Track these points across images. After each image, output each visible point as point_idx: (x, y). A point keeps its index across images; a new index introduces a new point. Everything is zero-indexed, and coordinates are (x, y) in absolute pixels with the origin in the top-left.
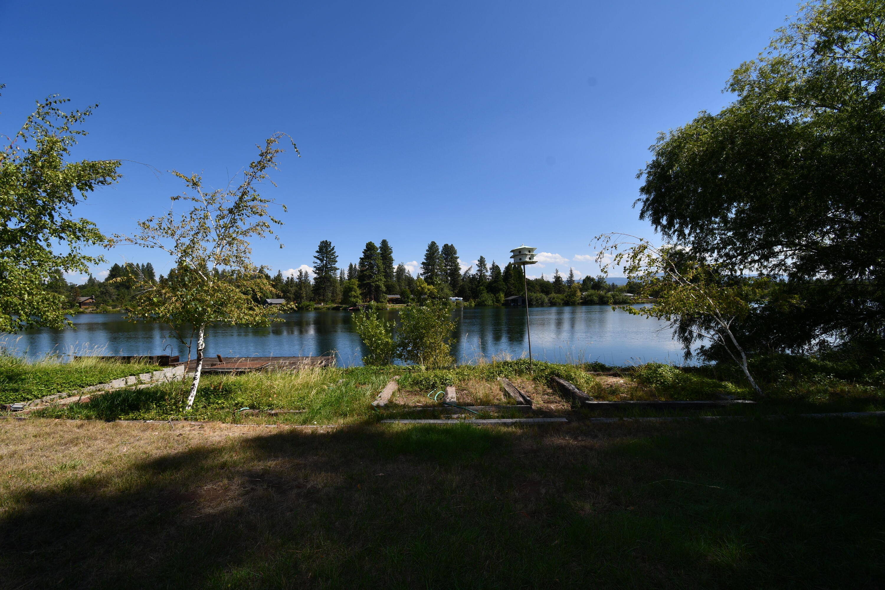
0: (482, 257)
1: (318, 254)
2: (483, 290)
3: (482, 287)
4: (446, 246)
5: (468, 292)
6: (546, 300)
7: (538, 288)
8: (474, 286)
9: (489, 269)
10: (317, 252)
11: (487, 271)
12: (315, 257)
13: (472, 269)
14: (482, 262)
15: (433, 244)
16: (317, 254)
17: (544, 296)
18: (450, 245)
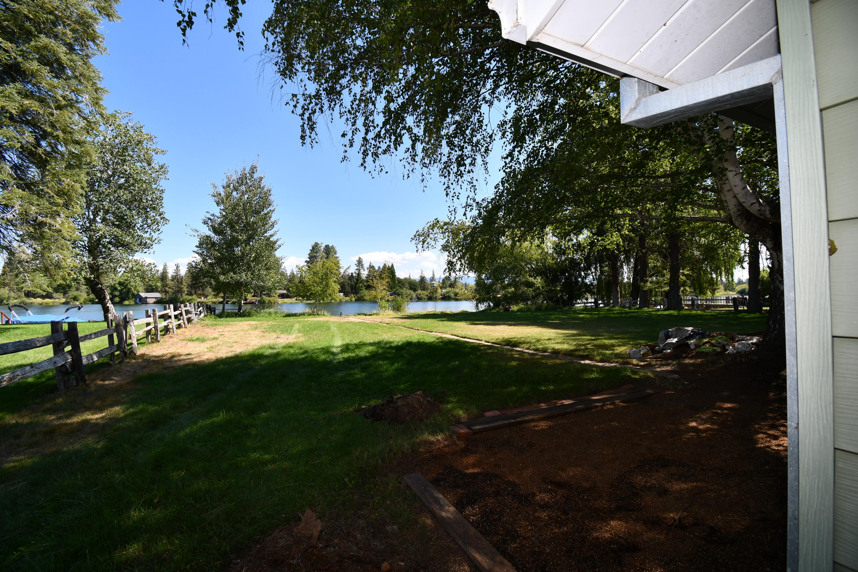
0: (360, 258)
1: (198, 249)
2: (362, 287)
3: (361, 284)
4: (327, 246)
5: (348, 289)
6: (414, 296)
7: (407, 285)
8: (353, 283)
9: (366, 269)
10: (197, 247)
11: (364, 270)
12: (194, 251)
13: (351, 268)
14: (360, 262)
15: (316, 244)
16: (196, 249)
17: (412, 292)
18: (330, 245)
